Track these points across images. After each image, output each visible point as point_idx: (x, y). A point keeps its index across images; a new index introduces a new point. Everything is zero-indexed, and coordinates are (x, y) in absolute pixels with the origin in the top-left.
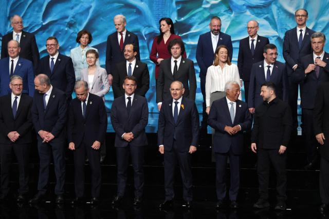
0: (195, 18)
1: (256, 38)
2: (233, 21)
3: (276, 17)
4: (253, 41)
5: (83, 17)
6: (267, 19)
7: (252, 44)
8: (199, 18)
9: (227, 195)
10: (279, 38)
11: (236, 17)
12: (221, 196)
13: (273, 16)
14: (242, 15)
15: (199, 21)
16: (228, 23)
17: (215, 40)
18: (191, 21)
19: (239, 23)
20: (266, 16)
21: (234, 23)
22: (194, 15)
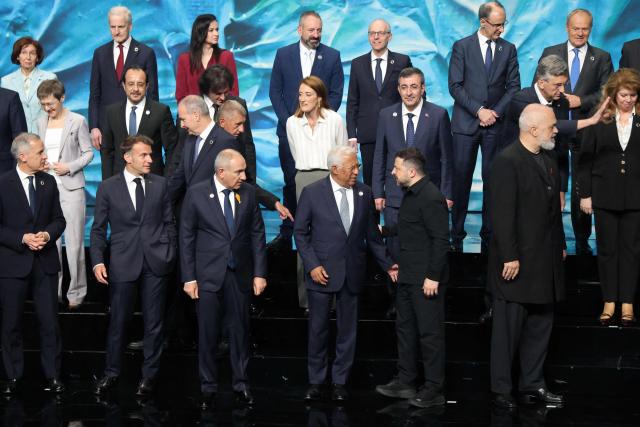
0: (270, 14)
1: (384, 56)
2: (345, 21)
3: (432, 14)
4: (379, 61)
5: (41, 11)
6: (414, 17)
7: (378, 67)
8: (278, 15)
9: (329, 376)
10: (438, 57)
11: (353, 13)
12: (316, 377)
13: (426, 12)
14: (364, 10)
15: (279, 20)
16: (338, 26)
17: (307, 59)
18: (261, 22)
19: (359, 26)
20: (412, 11)
21: (348, 26)
22: (266, 9)
